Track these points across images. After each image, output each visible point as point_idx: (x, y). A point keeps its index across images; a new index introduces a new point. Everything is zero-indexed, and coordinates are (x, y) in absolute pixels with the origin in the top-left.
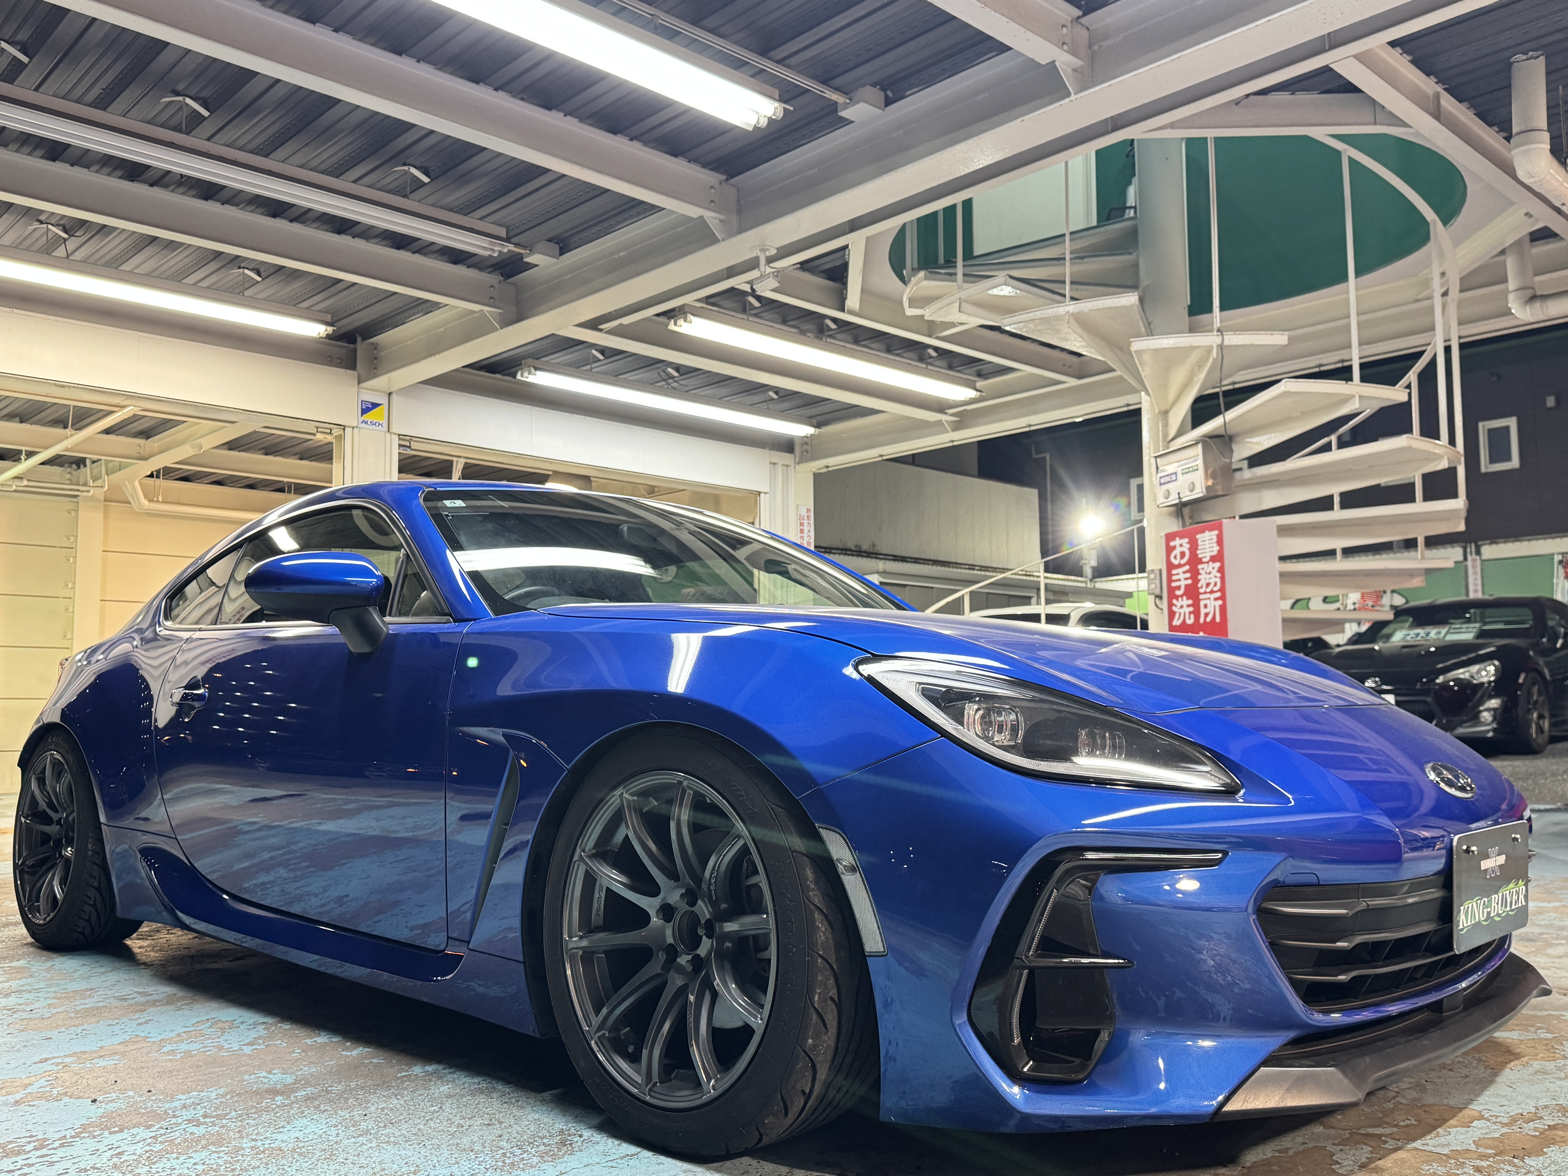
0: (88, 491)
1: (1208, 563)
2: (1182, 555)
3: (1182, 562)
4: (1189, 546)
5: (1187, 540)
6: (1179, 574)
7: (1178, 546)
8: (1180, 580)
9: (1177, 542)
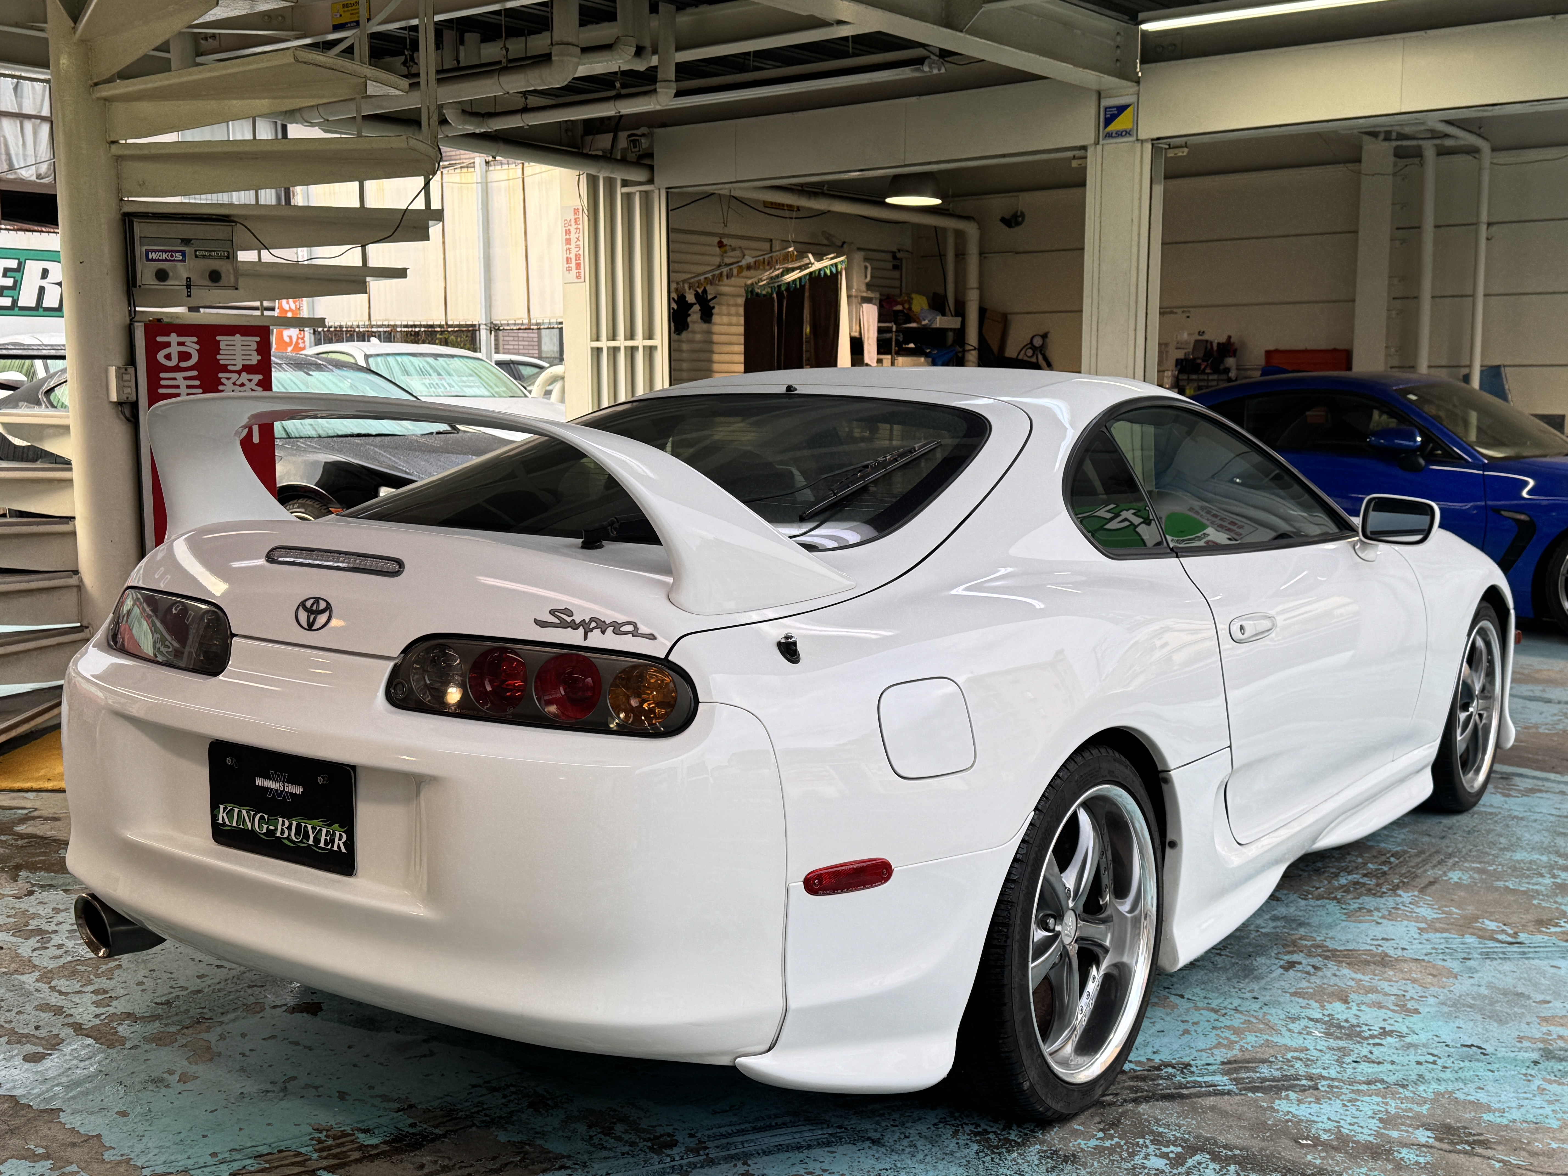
1: (239, 372)
2: (184, 356)
3: (183, 365)
4: (198, 347)
5: (195, 339)
6: (175, 379)
7: (174, 344)
8: (178, 387)
9: (173, 338)
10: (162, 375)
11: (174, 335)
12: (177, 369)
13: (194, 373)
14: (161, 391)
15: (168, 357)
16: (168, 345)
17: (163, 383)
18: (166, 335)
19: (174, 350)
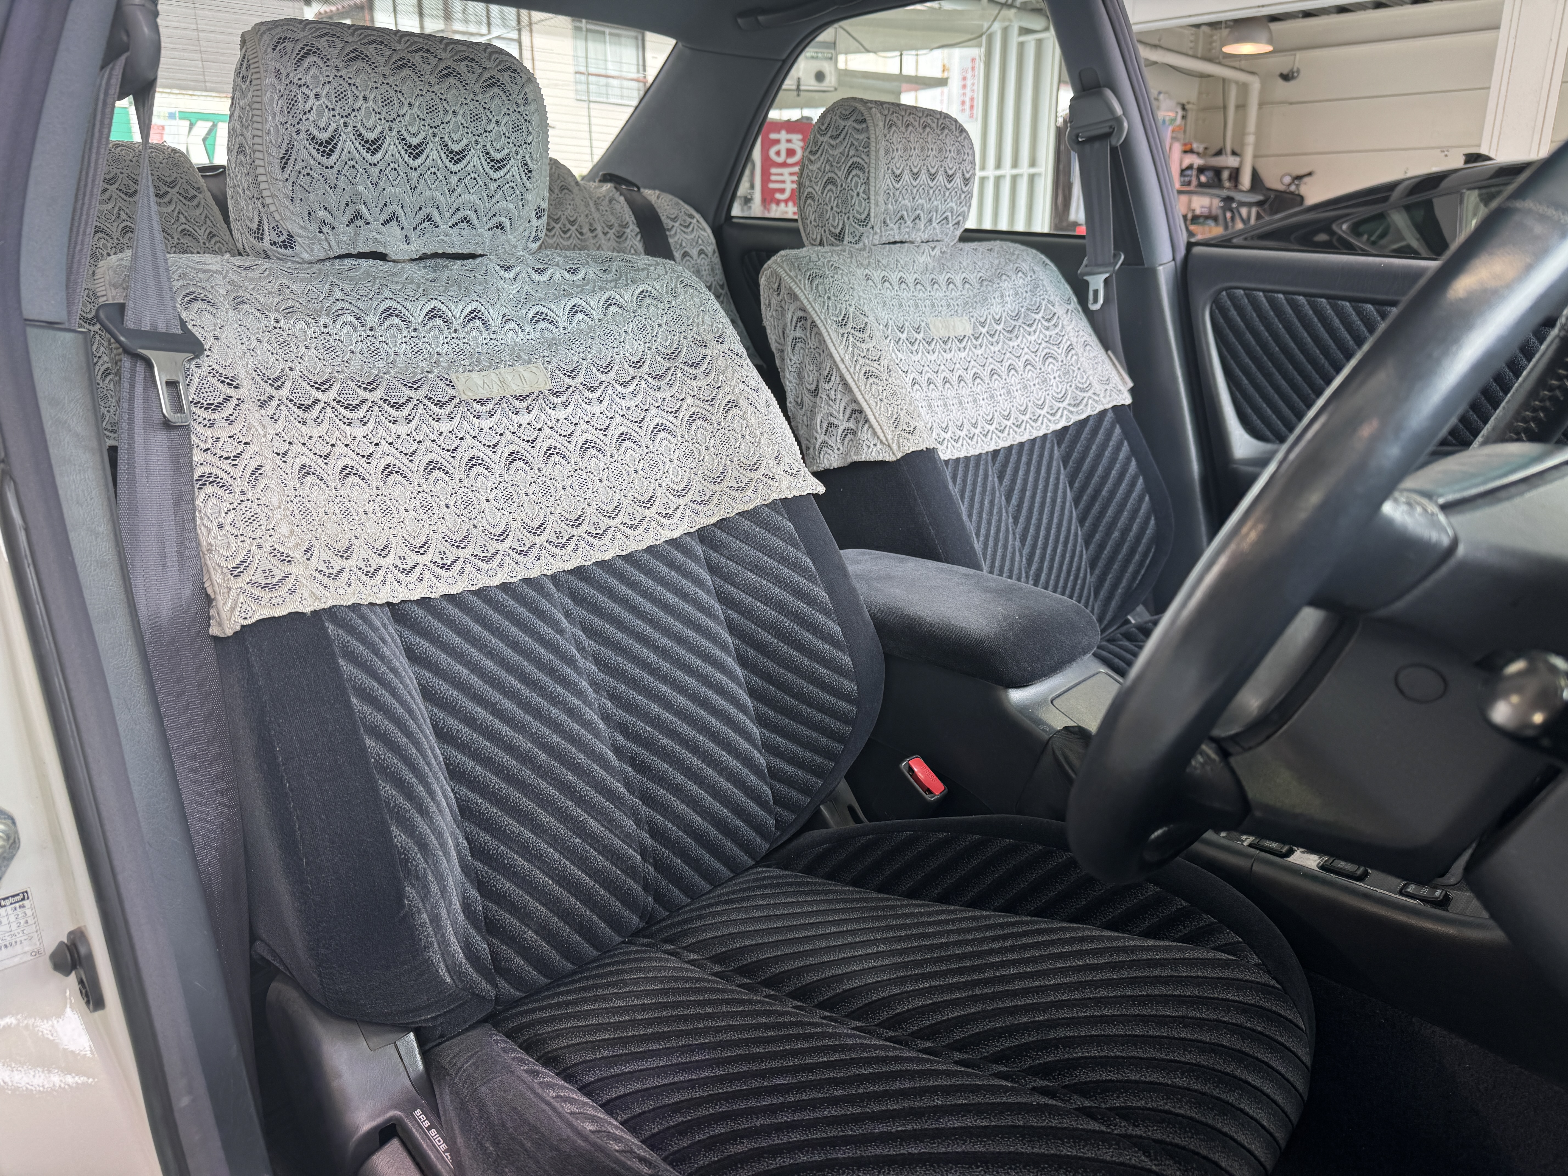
2: (791, 153)
3: (790, 161)
4: (801, 144)
5: (800, 137)
6: (782, 175)
7: (783, 141)
8: (783, 182)
9: (783, 135)
10: (772, 170)
11: (783, 132)
12: (784, 165)
13: (798, 169)
14: (772, 186)
15: (778, 153)
16: (777, 142)
17: (773, 178)
18: (779, 132)
19: (783, 147)
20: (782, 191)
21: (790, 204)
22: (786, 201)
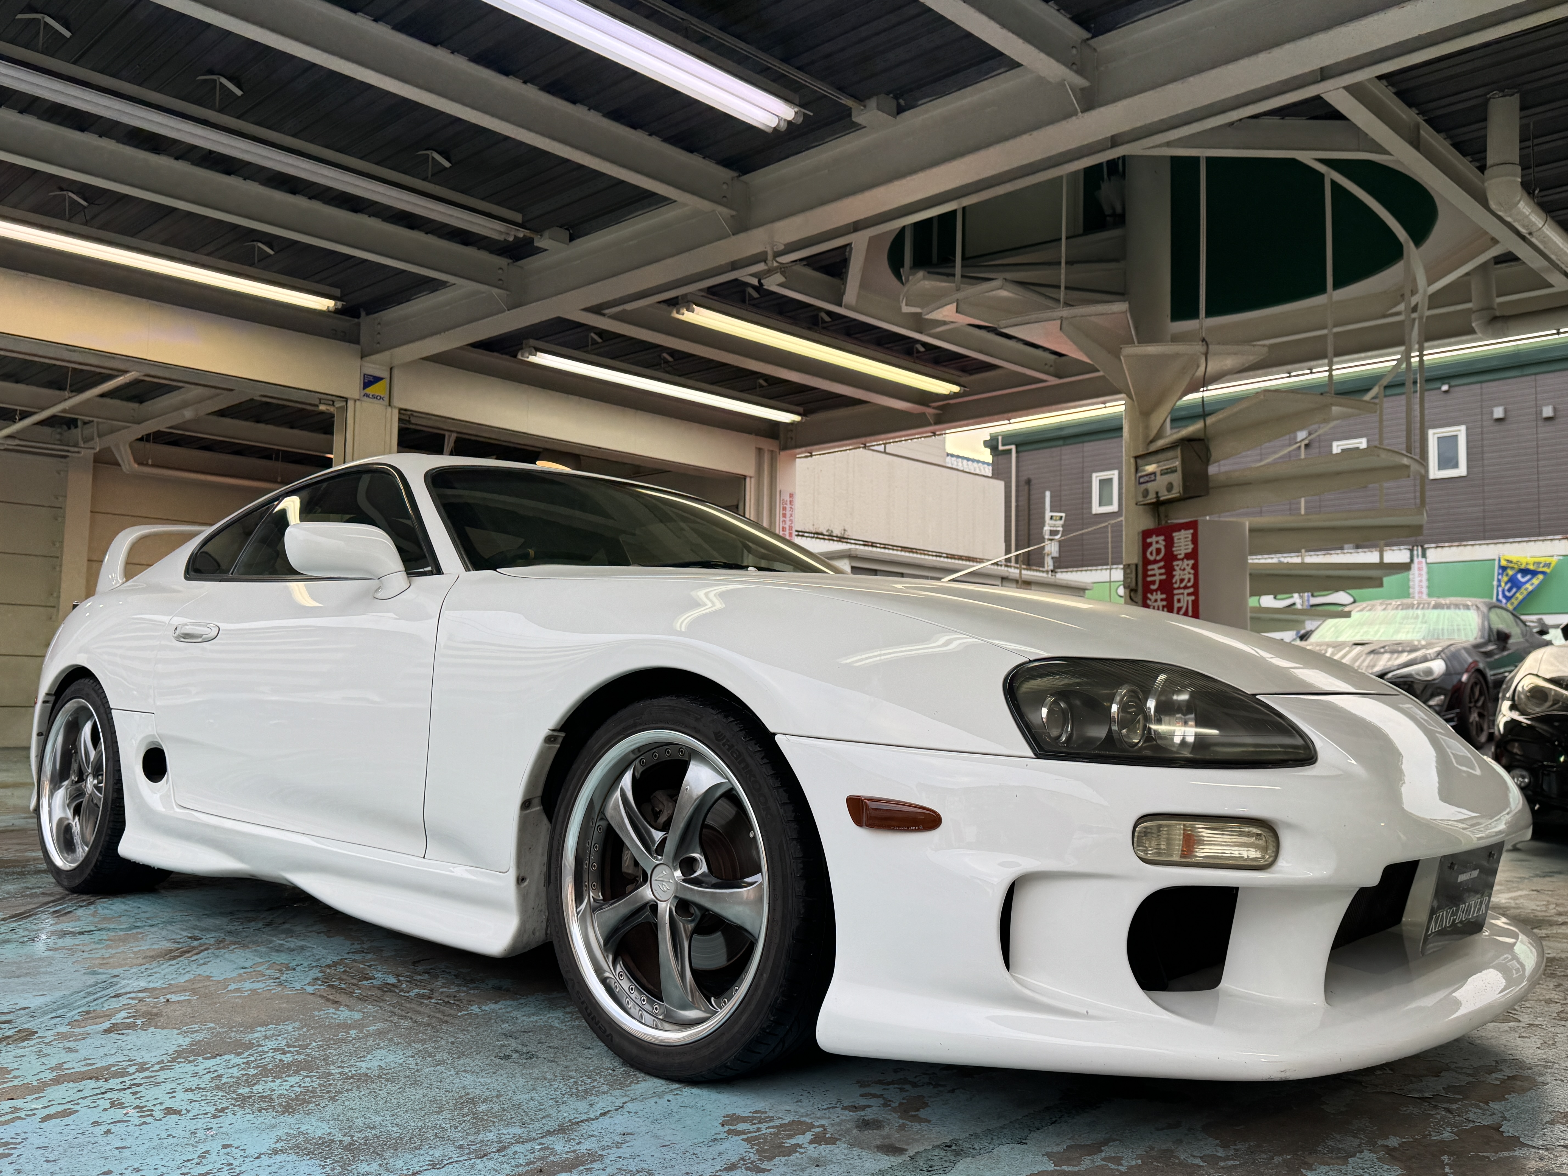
0: (78, 452)
2: (1158, 551)
3: (1156, 558)
4: (1163, 543)
5: (1162, 538)
6: (1154, 569)
7: (1154, 543)
8: (1155, 575)
9: (1152, 539)
10: (1150, 567)
11: (1154, 536)
12: (1155, 562)
13: (1162, 564)
14: (1149, 579)
15: (1151, 553)
16: (1151, 544)
17: (1150, 573)
18: (1151, 537)
19: (1153, 548)
20: (1153, 582)
21: (1159, 593)
22: (1156, 590)
